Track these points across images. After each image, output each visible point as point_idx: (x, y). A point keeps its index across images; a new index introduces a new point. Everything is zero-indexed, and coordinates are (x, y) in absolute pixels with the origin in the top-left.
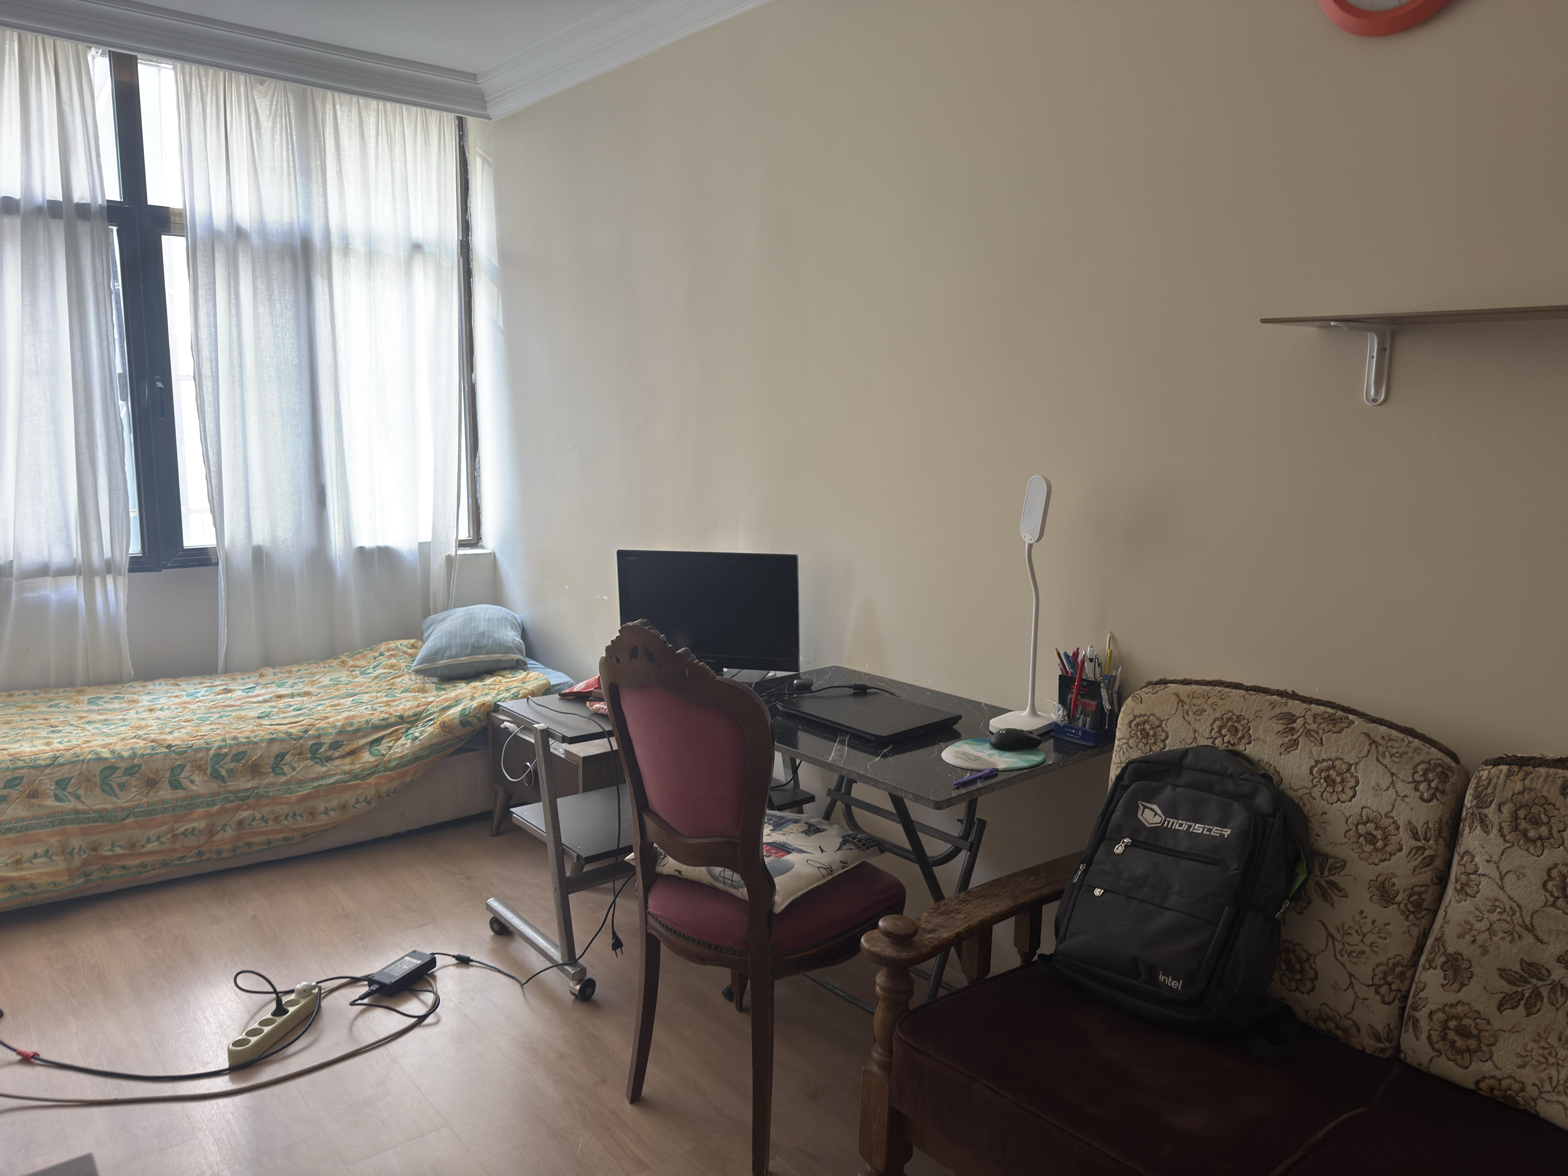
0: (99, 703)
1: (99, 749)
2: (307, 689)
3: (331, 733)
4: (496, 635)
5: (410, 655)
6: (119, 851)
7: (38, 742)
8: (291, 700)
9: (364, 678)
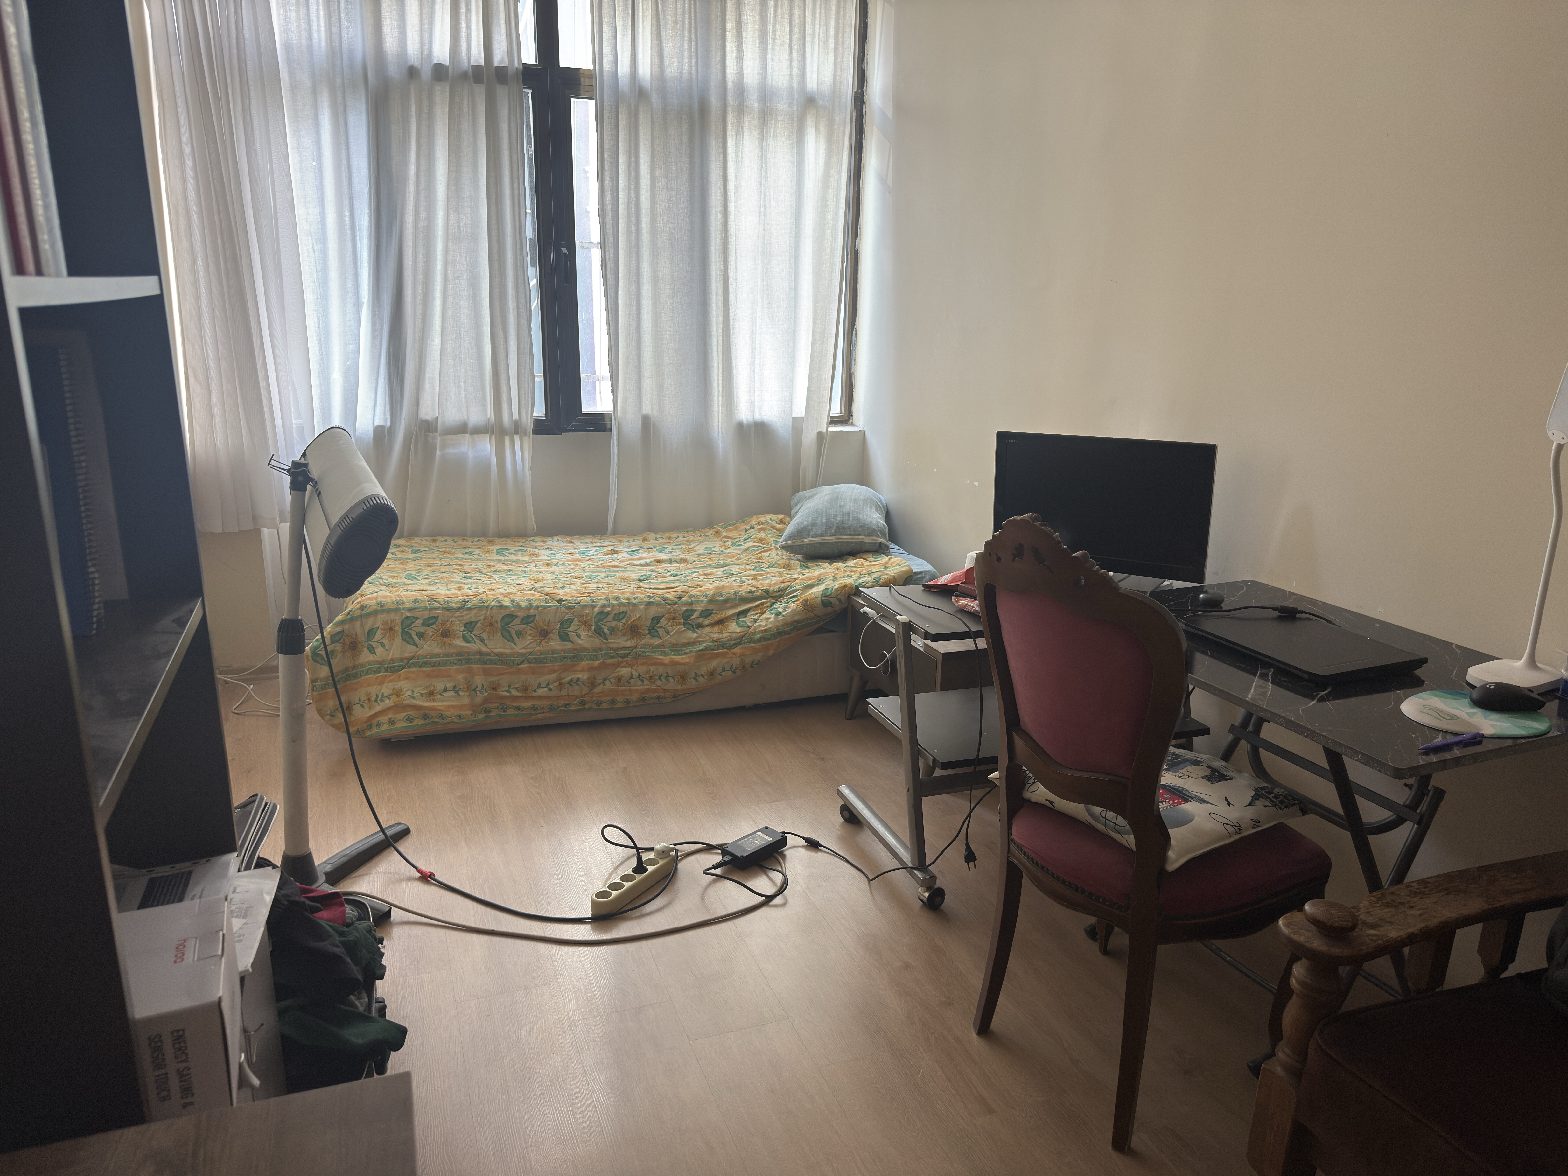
0: (506, 554)
1: (501, 598)
2: (683, 556)
3: (702, 601)
4: (861, 517)
5: (778, 530)
6: (515, 693)
7: (452, 586)
8: (669, 565)
9: (735, 549)
